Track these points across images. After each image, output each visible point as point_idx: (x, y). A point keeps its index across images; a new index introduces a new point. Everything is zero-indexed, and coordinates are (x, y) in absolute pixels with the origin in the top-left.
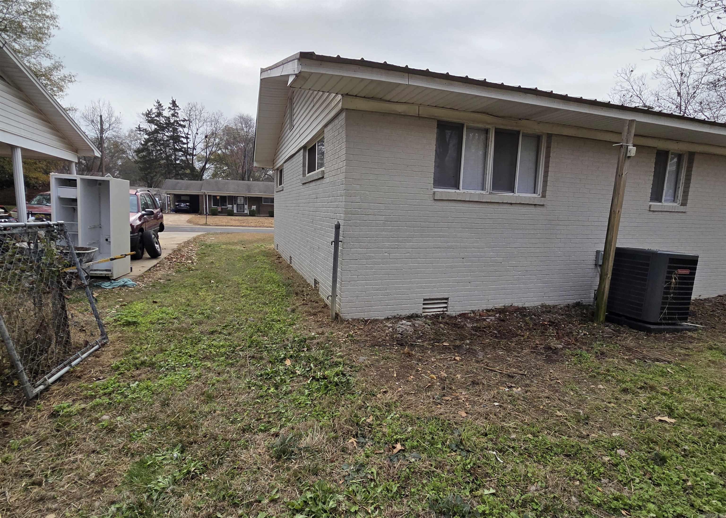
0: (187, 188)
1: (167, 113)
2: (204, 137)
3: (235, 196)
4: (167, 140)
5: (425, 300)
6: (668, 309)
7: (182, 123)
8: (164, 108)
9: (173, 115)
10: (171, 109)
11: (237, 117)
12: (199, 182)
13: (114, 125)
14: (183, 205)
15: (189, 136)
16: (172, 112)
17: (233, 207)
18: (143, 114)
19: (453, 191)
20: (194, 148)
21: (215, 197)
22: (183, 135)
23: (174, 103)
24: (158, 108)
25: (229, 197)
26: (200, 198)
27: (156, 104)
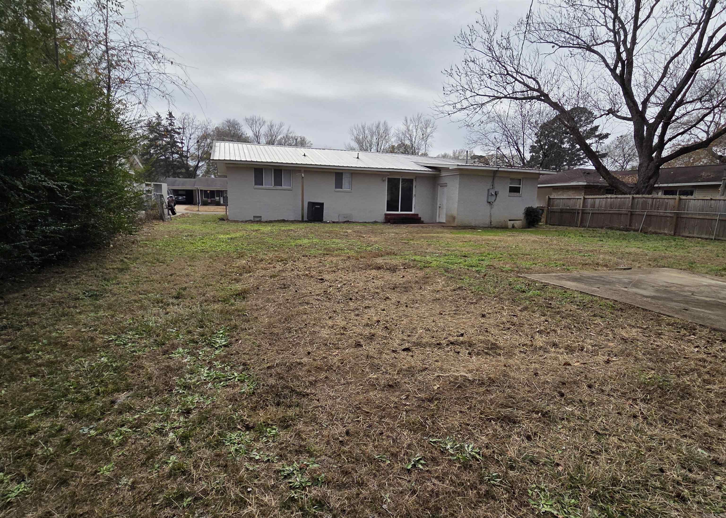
0: (183, 185)
1: (165, 122)
2: (196, 141)
3: (221, 191)
4: (165, 145)
5: (254, 216)
6: (314, 216)
7: (177, 130)
8: (162, 118)
9: (170, 124)
10: (168, 119)
11: (225, 122)
12: (192, 180)
14: (180, 198)
15: (183, 141)
16: (169, 121)
17: (220, 199)
19: (261, 186)
20: (188, 151)
21: (206, 191)
22: (179, 141)
23: (170, 114)
24: (157, 119)
25: (217, 191)
26: (194, 192)
27: (156, 115)
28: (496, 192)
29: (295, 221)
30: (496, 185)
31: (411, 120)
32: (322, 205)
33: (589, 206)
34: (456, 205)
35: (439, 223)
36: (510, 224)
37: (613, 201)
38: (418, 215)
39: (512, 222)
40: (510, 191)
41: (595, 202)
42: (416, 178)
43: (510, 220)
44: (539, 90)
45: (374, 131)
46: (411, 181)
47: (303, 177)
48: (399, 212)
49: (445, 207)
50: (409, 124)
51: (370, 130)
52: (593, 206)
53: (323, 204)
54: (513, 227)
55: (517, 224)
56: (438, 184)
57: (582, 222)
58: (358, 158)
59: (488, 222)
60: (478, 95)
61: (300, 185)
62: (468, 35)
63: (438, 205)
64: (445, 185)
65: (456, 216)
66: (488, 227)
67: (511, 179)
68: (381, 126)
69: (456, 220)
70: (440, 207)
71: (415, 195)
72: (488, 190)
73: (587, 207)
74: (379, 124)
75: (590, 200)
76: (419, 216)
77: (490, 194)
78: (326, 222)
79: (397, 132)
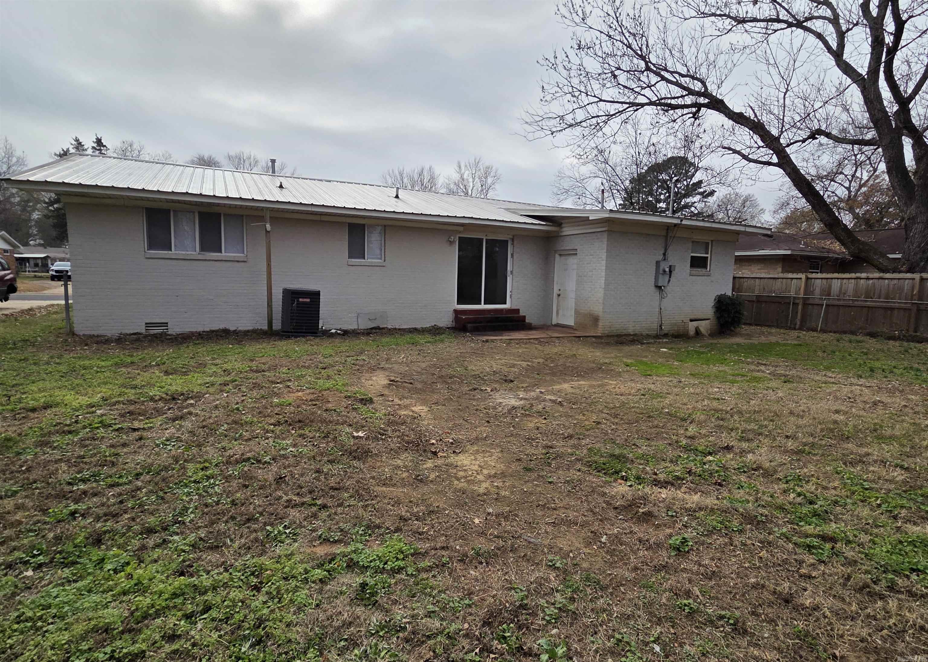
5: (146, 324)
6: (296, 323)
8: (86, 147)
10: (96, 149)
11: (196, 159)
13: (14, 168)
16: (97, 152)
18: (55, 154)
19: (166, 252)
24: (77, 148)
27: (74, 142)
28: (670, 266)
29: (254, 331)
30: (670, 253)
31: (466, 166)
32: (315, 296)
33: (818, 291)
34: (600, 294)
35: (558, 325)
36: (692, 326)
37: (874, 284)
38: (518, 311)
39: (695, 324)
40: (692, 266)
41: (830, 287)
42: (513, 240)
43: (691, 320)
44: (706, 94)
45: (416, 180)
46: (504, 244)
47: (267, 232)
48: (483, 306)
49: (572, 296)
50: (463, 171)
51: (411, 179)
52: (827, 292)
53: (318, 294)
54: (698, 332)
55: (704, 326)
56: (556, 251)
57: (803, 320)
58: (397, 197)
59: (655, 326)
60: (601, 100)
61: (264, 251)
62: (578, 6)
63: (556, 291)
64: (573, 253)
65: (601, 314)
66: (657, 337)
67: (693, 242)
68: (425, 173)
69: (600, 324)
70: (559, 295)
71: (512, 272)
72: (658, 263)
73: (812, 293)
74: (423, 169)
75: (819, 281)
76: (522, 313)
77: (661, 272)
78: (327, 334)
79: (447, 181)
